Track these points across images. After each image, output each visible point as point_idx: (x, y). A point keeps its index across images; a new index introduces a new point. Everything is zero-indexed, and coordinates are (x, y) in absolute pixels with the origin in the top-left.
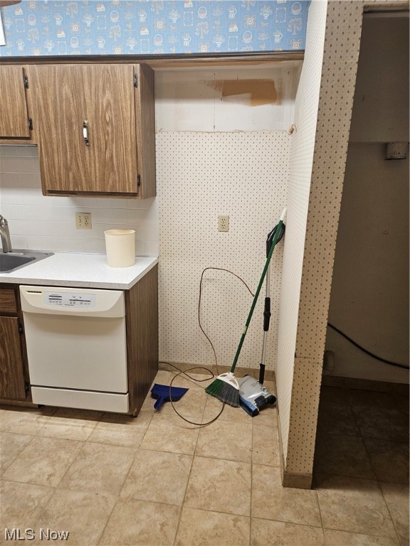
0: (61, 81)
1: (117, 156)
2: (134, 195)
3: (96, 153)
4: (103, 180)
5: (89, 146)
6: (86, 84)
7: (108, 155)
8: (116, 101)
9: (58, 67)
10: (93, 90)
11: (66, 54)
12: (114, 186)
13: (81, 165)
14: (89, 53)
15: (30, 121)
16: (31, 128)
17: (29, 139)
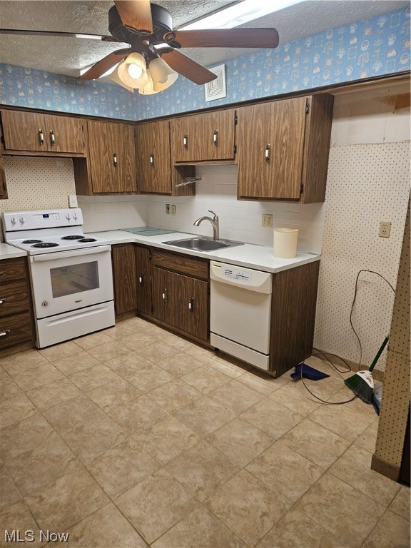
0: (257, 117)
1: (287, 170)
2: (297, 200)
3: (274, 168)
4: (276, 188)
5: (269, 163)
6: (273, 116)
7: (281, 169)
8: (291, 126)
9: (255, 107)
10: (276, 120)
11: (261, 97)
12: (283, 193)
13: (262, 177)
14: (276, 93)
15: (235, 147)
16: (235, 152)
17: (233, 159)
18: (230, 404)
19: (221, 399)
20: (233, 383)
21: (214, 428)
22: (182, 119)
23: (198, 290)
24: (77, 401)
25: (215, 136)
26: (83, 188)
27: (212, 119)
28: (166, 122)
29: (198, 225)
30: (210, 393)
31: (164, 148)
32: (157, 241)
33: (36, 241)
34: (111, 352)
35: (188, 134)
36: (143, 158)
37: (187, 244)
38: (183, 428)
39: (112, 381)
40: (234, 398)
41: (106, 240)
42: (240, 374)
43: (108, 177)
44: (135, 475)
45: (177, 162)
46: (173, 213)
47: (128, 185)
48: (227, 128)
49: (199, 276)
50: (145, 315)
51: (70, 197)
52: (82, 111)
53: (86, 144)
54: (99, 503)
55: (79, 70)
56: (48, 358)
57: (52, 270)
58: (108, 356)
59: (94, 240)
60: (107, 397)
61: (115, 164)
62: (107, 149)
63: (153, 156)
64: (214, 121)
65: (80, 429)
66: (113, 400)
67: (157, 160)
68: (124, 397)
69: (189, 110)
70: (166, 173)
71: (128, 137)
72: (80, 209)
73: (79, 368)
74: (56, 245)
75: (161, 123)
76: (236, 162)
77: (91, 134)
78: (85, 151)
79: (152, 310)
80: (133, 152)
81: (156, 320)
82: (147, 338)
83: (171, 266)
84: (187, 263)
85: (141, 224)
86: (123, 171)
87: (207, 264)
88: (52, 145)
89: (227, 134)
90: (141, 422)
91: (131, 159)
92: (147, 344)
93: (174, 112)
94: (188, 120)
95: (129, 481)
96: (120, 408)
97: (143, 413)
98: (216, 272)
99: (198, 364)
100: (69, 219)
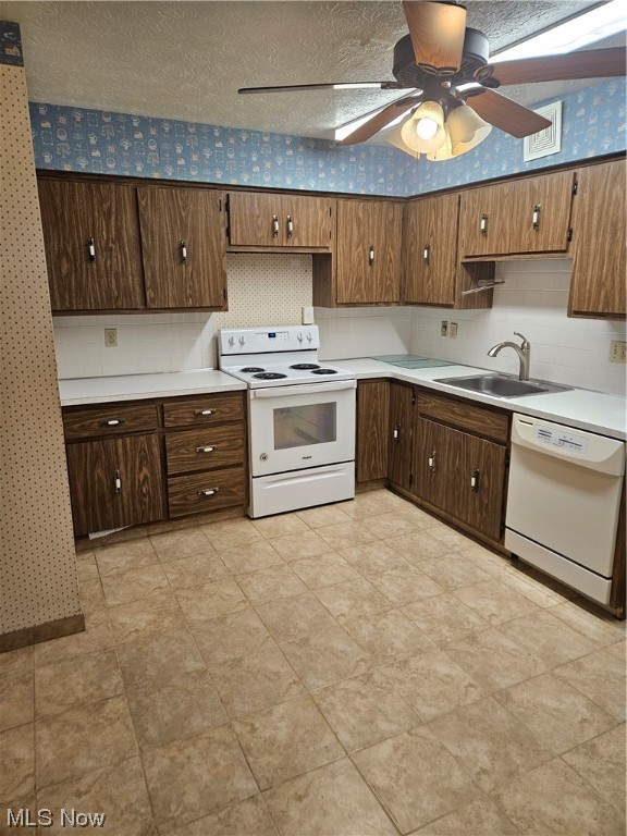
0: (614, 181)
13: (618, 280)
15: (570, 231)
16: (569, 239)
17: (565, 251)
18: (537, 648)
19: (521, 638)
20: (543, 615)
21: (508, 682)
22: (480, 190)
23: (489, 458)
24: (301, 601)
25: (535, 214)
26: (323, 296)
27: (532, 189)
28: (455, 197)
29: (495, 355)
30: (502, 624)
31: (448, 235)
32: (425, 377)
33: (259, 370)
34: (348, 537)
35: (489, 213)
36: (413, 250)
37: (474, 383)
38: (457, 671)
39: (349, 580)
40: (543, 641)
41: (349, 373)
42: (555, 603)
43: (359, 281)
44: (383, 725)
45: (467, 257)
46: (452, 335)
47: (387, 292)
48: (558, 201)
49: (493, 435)
50: (399, 488)
51: (305, 309)
52: (332, 188)
53: (333, 236)
54: (331, 755)
55: (333, 130)
56: (264, 534)
57: (276, 411)
58: (344, 542)
59: (333, 372)
60: (342, 601)
61: (371, 261)
62: (361, 241)
63: (428, 249)
64: (534, 192)
65: (305, 641)
66: (352, 607)
67: (434, 254)
68: (366, 607)
69: (494, 176)
70: (447, 274)
71: (393, 220)
72: (316, 327)
73: (304, 553)
74: (284, 376)
75: (446, 198)
76: (570, 255)
77: (341, 220)
78: (331, 244)
79: (411, 482)
80: (397, 243)
81: (415, 497)
82: (402, 524)
83: (447, 416)
84: (472, 414)
85: (401, 350)
86: (382, 270)
87: (506, 418)
88: (288, 237)
89: (557, 209)
90: (393, 649)
91: (394, 254)
92: (402, 532)
93: (468, 180)
94: (491, 191)
95: (375, 732)
96: (362, 621)
97: (396, 637)
98: (522, 432)
99: (483, 574)
100: (301, 341)
